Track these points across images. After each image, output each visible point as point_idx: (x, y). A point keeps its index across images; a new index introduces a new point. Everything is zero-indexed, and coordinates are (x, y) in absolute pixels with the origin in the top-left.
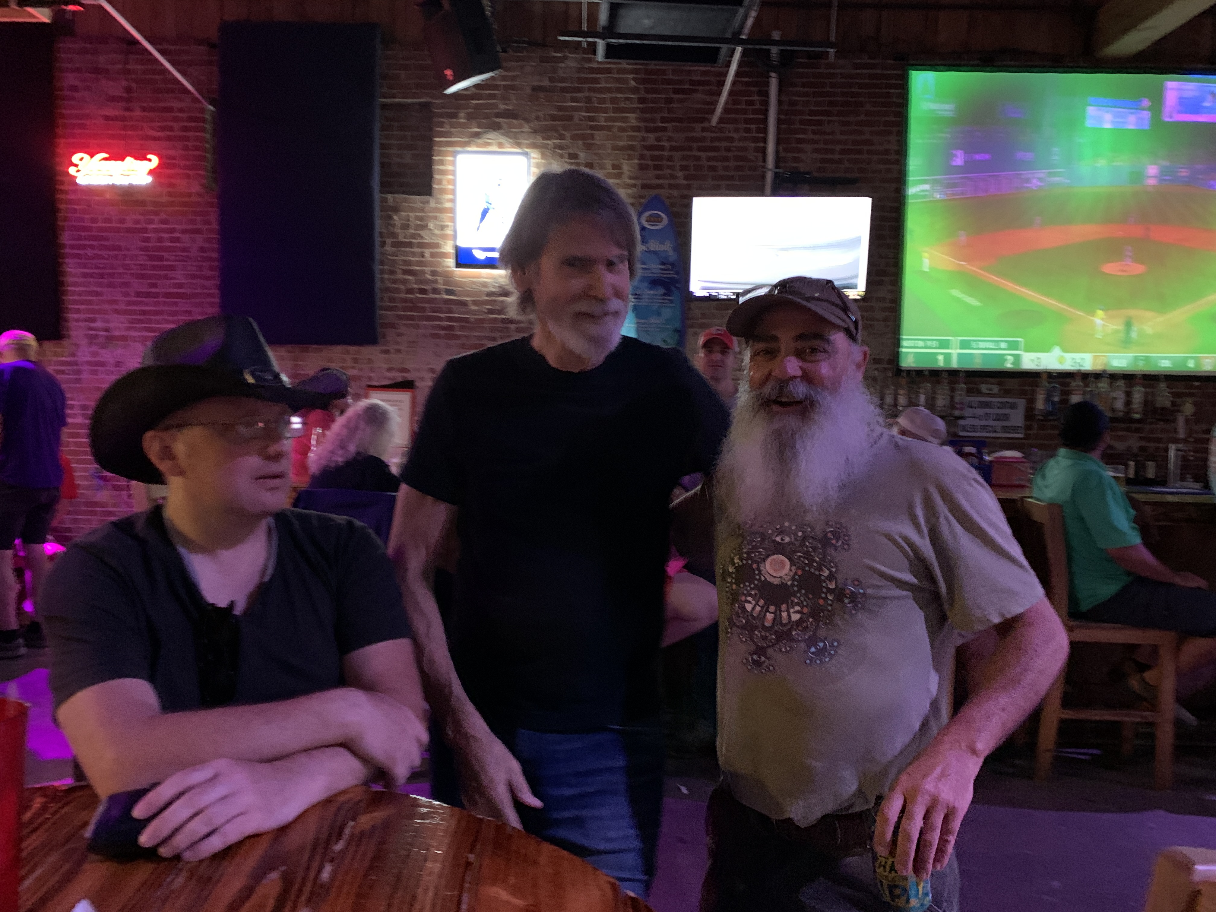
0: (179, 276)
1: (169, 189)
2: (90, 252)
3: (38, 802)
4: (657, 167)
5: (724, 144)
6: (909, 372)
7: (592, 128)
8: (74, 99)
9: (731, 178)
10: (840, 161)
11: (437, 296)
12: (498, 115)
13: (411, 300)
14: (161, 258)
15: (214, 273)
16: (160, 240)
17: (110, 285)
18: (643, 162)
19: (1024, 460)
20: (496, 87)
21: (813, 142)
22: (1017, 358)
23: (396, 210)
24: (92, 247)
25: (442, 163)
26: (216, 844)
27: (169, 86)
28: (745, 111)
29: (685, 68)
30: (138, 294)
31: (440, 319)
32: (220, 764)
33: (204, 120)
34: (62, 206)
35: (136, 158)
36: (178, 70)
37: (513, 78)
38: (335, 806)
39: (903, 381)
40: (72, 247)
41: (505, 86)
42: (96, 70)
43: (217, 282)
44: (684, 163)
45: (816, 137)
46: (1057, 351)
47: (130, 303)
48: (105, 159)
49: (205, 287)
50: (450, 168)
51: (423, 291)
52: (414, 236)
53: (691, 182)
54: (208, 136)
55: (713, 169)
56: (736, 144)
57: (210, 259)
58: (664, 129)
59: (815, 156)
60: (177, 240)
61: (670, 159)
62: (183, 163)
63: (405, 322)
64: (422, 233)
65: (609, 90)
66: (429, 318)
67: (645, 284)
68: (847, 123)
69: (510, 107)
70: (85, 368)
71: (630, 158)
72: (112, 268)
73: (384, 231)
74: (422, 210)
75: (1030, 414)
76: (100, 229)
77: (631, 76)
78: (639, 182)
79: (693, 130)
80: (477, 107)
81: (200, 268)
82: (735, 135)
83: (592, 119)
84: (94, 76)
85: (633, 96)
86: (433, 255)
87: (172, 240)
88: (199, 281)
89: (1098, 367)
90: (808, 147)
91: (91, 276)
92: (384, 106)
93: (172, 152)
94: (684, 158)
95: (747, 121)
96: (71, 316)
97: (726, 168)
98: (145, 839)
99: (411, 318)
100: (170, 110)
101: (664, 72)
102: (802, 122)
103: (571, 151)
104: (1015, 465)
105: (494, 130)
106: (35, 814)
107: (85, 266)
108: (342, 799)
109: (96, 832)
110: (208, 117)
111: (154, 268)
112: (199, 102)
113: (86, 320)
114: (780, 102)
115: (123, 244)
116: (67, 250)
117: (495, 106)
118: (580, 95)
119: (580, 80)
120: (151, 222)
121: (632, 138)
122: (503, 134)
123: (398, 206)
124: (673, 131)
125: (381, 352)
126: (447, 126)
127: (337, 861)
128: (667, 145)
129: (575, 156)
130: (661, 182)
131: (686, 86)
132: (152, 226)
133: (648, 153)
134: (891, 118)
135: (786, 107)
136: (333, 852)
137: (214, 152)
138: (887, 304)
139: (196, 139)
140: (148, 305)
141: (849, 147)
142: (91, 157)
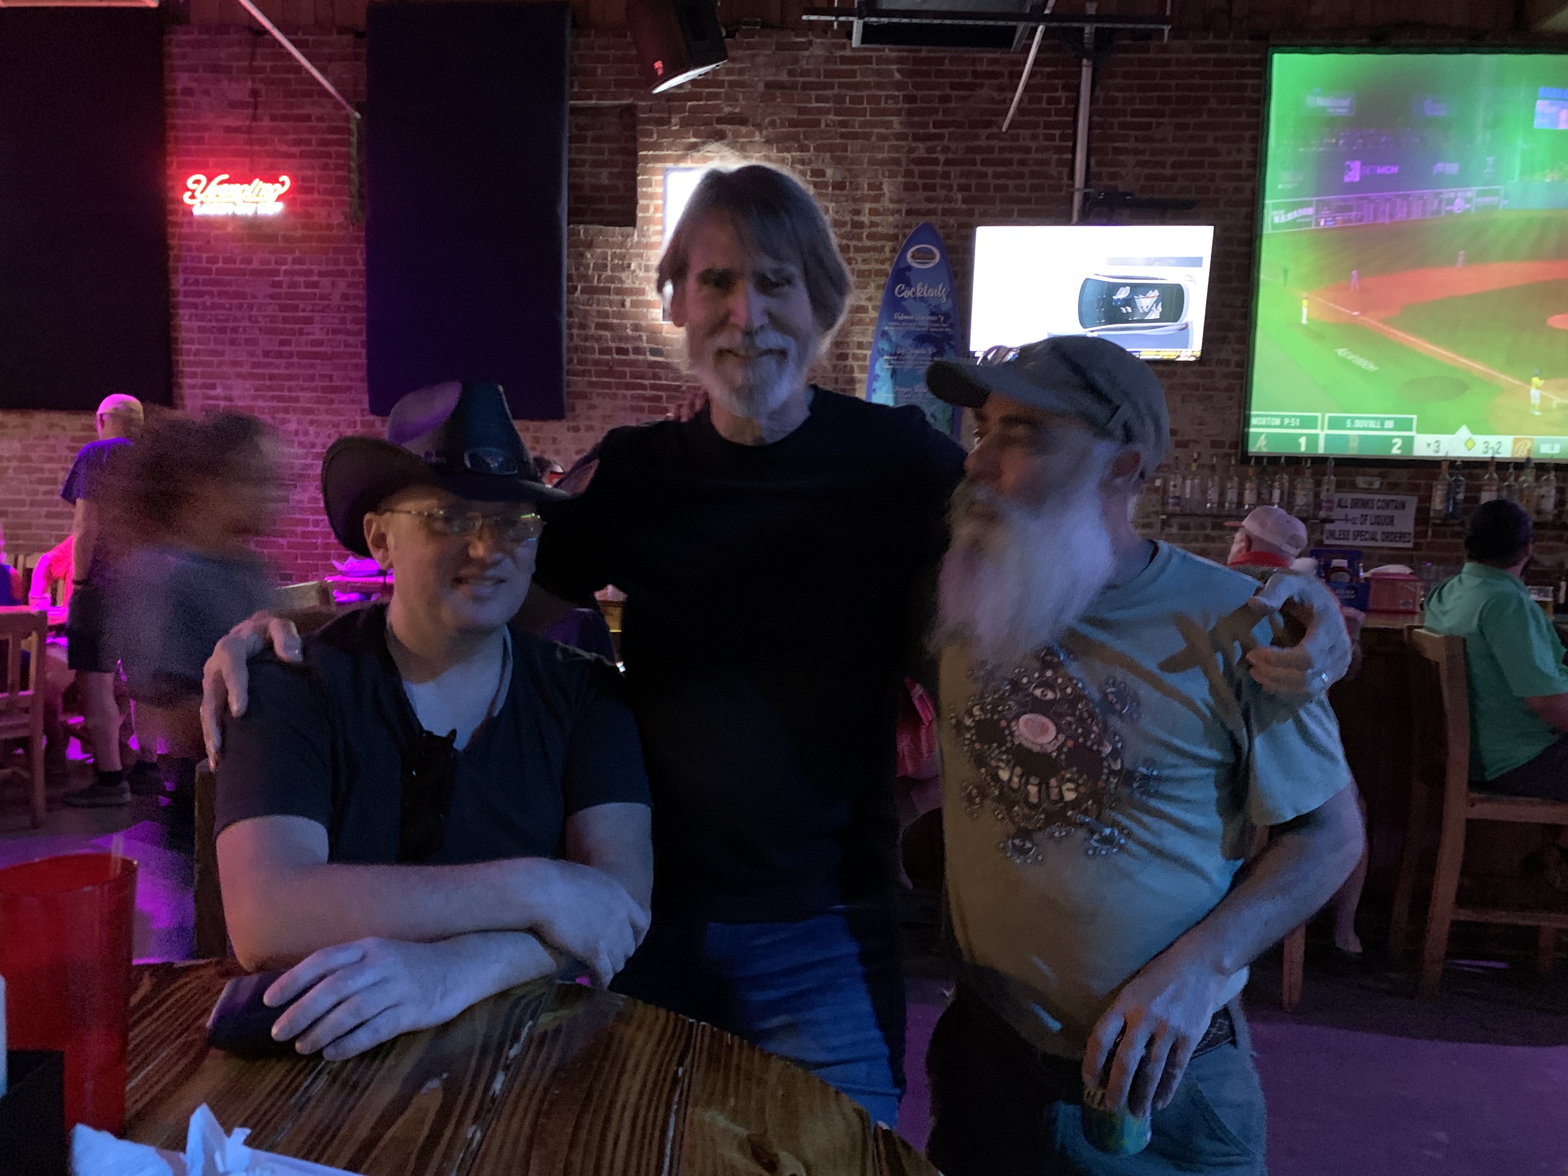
0: (317, 332)
1: (305, 220)
2: (208, 300)
3: (146, 984)
4: (926, 188)
5: (1016, 156)
6: (1259, 459)
7: (842, 136)
8: (187, 105)
9: (1027, 201)
10: (1174, 178)
11: (641, 357)
12: (720, 121)
13: (607, 363)
14: (295, 308)
15: (359, 327)
16: (293, 285)
17: (233, 342)
18: (910, 180)
19: (1414, 577)
20: (721, 84)
21: (1136, 152)
22: (1408, 442)
23: (589, 246)
24: (211, 294)
25: (649, 183)
26: (364, 1040)
27: (305, 87)
28: (1047, 113)
30: (266, 354)
31: (643, 387)
32: (368, 944)
33: (348, 131)
34: (173, 242)
35: (265, 181)
36: (316, 67)
37: (741, 72)
38: (510, 1003)
39: (1251, 472)
40: (186, 294)
41: (730, 82)
42: (216, 69)
43: (364, 338)
44: (963, 181)
45: (1141, 146)
46: (1464, 432)
47: (255, 365)
48: (228, 182)
49: (347, 344)
50: (660, 190)
51: (621, 351)
52: (612, 279)
53: (971, 206)
54: (354, 151)
55: (1005, 188)
56: (1033, 155)
57: (356, 309)
58: (940, 137)
59: (1138, 170)
60: (315, 285)
61: (946, 175)
62: (322, 187)
63: (599, 391)
64: (624, 275)
65: (868, 85)
66: (629, 386)
67: (910, 341)
68: (1185, 127)
69: (737, 110)
71: (893, 175)
72: (234, 321)
73: (574, 272)
74: (622, 245)
75: (1422, 517)
76: (219, 272)
77: (895, 67)
78: (904, 207)
79: (977, 137)
80: (693, 110)
81: (343, 321)
82: (1034, 145)
83: (843, 124)
84: (212, 75)
85: (896, 93)
86: (633, 304)
87: (307, 285)
88: (341, 337)
89: (1521, 454)
90: (1131, 159)
91: (211, 330)
92: (575, 111)
93: (309, 173)
94: (962, 175)
95: (1049, 125)
96: (186, 381)
97: (1019, 188)
98: (279, 1030)
99: (608, 386)
100: (308, 118)
101: (940, 61)
102: (1121, 126)
103: (815, 166)
104: (1399, 584)
105: (718, 141)
106: (142, 998)
107: (202, 318)
109: (214, 1024)
110: (353, 126)
111: (285, 320)
112: (343, 108)
113: (204, 386)
114: (1093, 100)
115: (249, 290)
116: (181, 298)
117: (718, 108)
118: (829, 93)
119: (828, 74)
120: (284, 262)
121: (896, 149)
122: (728, 145)
123: (592, 241)
124: (949, 139)
125: (569, 429)
126: (655, 136)
127: (512, 1069)
128: (942, 158)
129: (822, 173)
130: (932, 206)
131: (969, 80)
132: (284, 268)
133: (916, 169)
134: (1243, 119)
135: (1100, 105)
136: (507, 1058)
137: (361, 172)
138: (1232, 369)
139: (339, 155)
140: (279, 367)
141: (1185, 158)
142: (210, 180)
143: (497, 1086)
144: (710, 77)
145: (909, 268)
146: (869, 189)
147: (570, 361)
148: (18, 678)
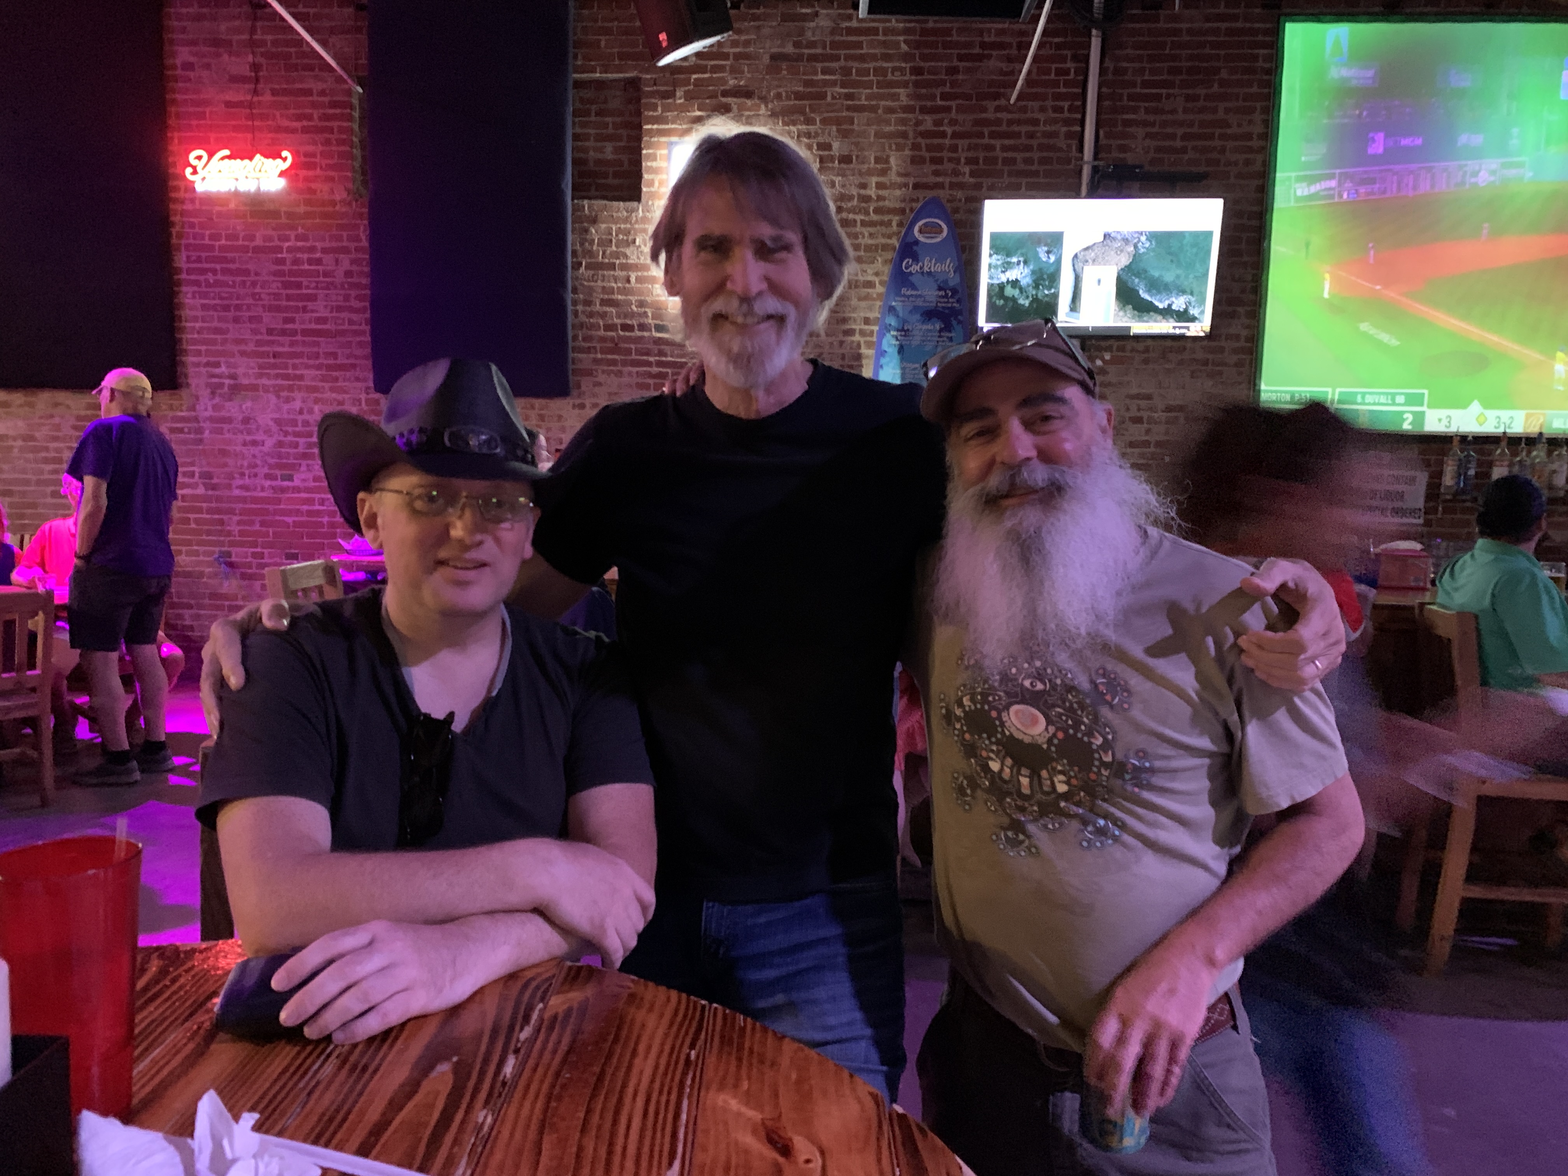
0: (321, 309)
1: (308, 196)
2: (211, 278)
3: (154, 967)
4: (933, 161)
5: (1024, 129)
7: (849, 108)
8: (187, 80)
9: (1036, 174)
10: (1184, 150)
11: (646, 334)
12: (725, 94)
13: (612, 339)
14: (299, 286)
15: (363, 304)
16: (296, 262)
17: (236, 320)
18: (917, 153)
19: (1425, 554)
20: (726, 57)
21: (1145, 124)
22: (1419, 417)
23: (594, 221)
24: (214, 271)
25: (654, 158)
26: (373, 1025)
27: (306, 61)
28: (1056, 84)
29: (974, 26)
30: (270, 332)
31: (649, 364)
32: (377, 928)
33: (352, 107)
34: (176, 219)
35: (266, 156)
36: (317, 40)
37: (747, 43)
38: (519, 984)
40: (189, 271)
41: (736, 54)
42: (216, 43)
43: (368, 315)
44: (970, 154)
45: (1151, 118)
46: (1475, 407)
47: (259, 343)
48: (229, 157)
49: (351, 322)
50: (664, 164)
51: (626, 327)
52: (617, 255)
53: (979, 180)
54: (356, 127)
55: (1013, 161)
56: (1042, 128)
57: (359, 286)
58: (948, 109)
59: (1148, 142)
60: (319, 262)
61: (954, 148)
62: (324, 162)
63: (605, 368)
64: (628, 251)
65: (874, 57)
66: (634, 363)
67: (918, 317)
68: (1195, 98)
69: (742, 83)
70: (207, 425)
71: (900, 148)
72: (238, 299)
73: (578, 247)
74: (627, 220)
75: (1433, 492)
76: (222, 248)
77: (901, 38)
78: (911, 181)
79: (984, 110)
80: (698, 83)
81: (347, 298)
82: (1041, 117)
83: (849, 97)
84: (212, 49)
85: (903, 65)
86: (639, 280)
87: (310, 262)
88: (345, 315)
89: (1533, 429)
90: (1140, 132)
91: (214, 308)
92: (578, 84)
93: (311, 148)
94: (969, 149)
95: (1058, 97)
96: (190, 359)
97: (1027, 161)
98: (286, 1016)
99: (614, 363)
100: (308, 92)
101: (948, 32)
102: (1131, 97)
103: (821, 139)
104: (1410, 561)
105: (723, 114)
106: (151, 980)
107: (205, 296)
108: (529, 974)
109: (224, 1006)
110: (355, 101)
111: (289, 298)
112: (345, 82)
113: (207, 364)
114: (1102, 71)
115: (251, 267)
116: (183, 276)
117: (724, 81)
118: (835, 65)
119: (834, 45)
120: (287, 239)
121: (903, 122)
122: (733, 118)
123: (596, 216)
124: (957, 111)
125: (574, 406)
126: (659, 109)
127: (522, 1052)
128: (949, 131)
129: (827, 147)
130: (940, 179)
131: (977, 51)
132: (287, 244)
133: (923, 142)
134: (1255, 89)
135: (1110, 77)
136: (518, 1040)
137: (363, 148)
138: (1242, 343)
139: (341, 130)
140: (283, 345)
141: (1195, 130)
142: (211, 155)
143: (508, 1069)
144: (714, 49)
145: (917, 242)
146: (876, 162)
147: (575, 338)
148: (25, 656)
